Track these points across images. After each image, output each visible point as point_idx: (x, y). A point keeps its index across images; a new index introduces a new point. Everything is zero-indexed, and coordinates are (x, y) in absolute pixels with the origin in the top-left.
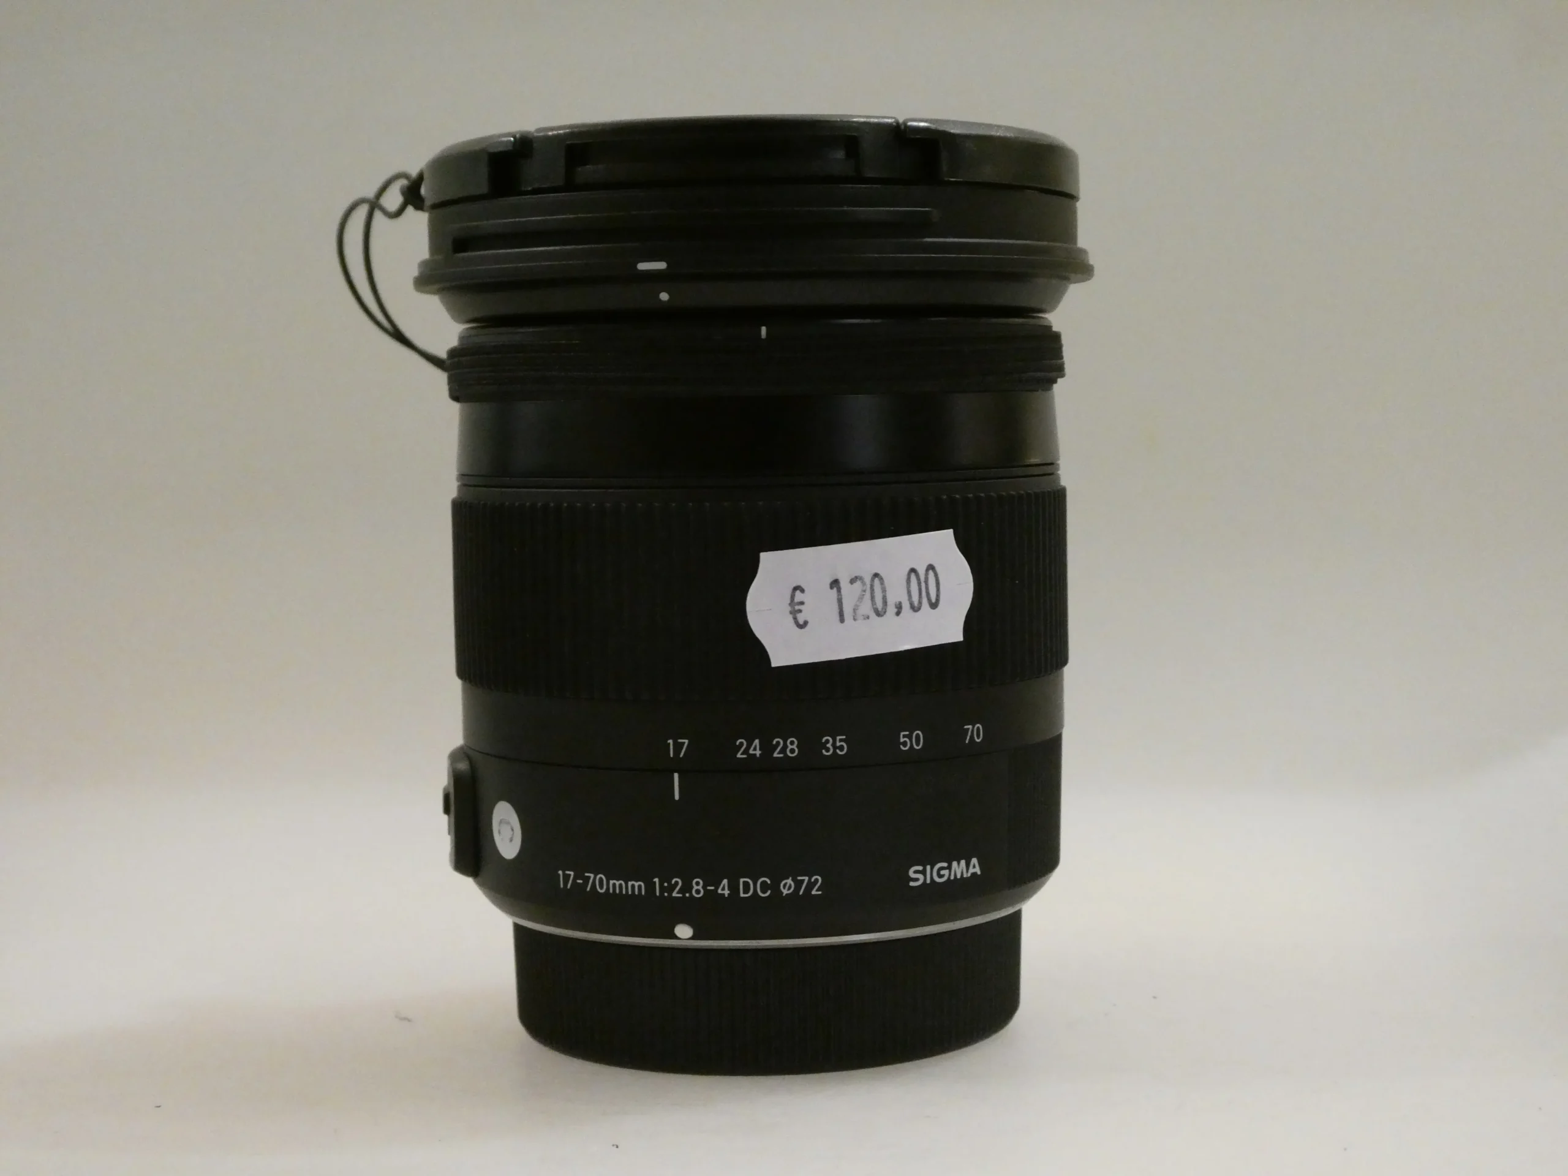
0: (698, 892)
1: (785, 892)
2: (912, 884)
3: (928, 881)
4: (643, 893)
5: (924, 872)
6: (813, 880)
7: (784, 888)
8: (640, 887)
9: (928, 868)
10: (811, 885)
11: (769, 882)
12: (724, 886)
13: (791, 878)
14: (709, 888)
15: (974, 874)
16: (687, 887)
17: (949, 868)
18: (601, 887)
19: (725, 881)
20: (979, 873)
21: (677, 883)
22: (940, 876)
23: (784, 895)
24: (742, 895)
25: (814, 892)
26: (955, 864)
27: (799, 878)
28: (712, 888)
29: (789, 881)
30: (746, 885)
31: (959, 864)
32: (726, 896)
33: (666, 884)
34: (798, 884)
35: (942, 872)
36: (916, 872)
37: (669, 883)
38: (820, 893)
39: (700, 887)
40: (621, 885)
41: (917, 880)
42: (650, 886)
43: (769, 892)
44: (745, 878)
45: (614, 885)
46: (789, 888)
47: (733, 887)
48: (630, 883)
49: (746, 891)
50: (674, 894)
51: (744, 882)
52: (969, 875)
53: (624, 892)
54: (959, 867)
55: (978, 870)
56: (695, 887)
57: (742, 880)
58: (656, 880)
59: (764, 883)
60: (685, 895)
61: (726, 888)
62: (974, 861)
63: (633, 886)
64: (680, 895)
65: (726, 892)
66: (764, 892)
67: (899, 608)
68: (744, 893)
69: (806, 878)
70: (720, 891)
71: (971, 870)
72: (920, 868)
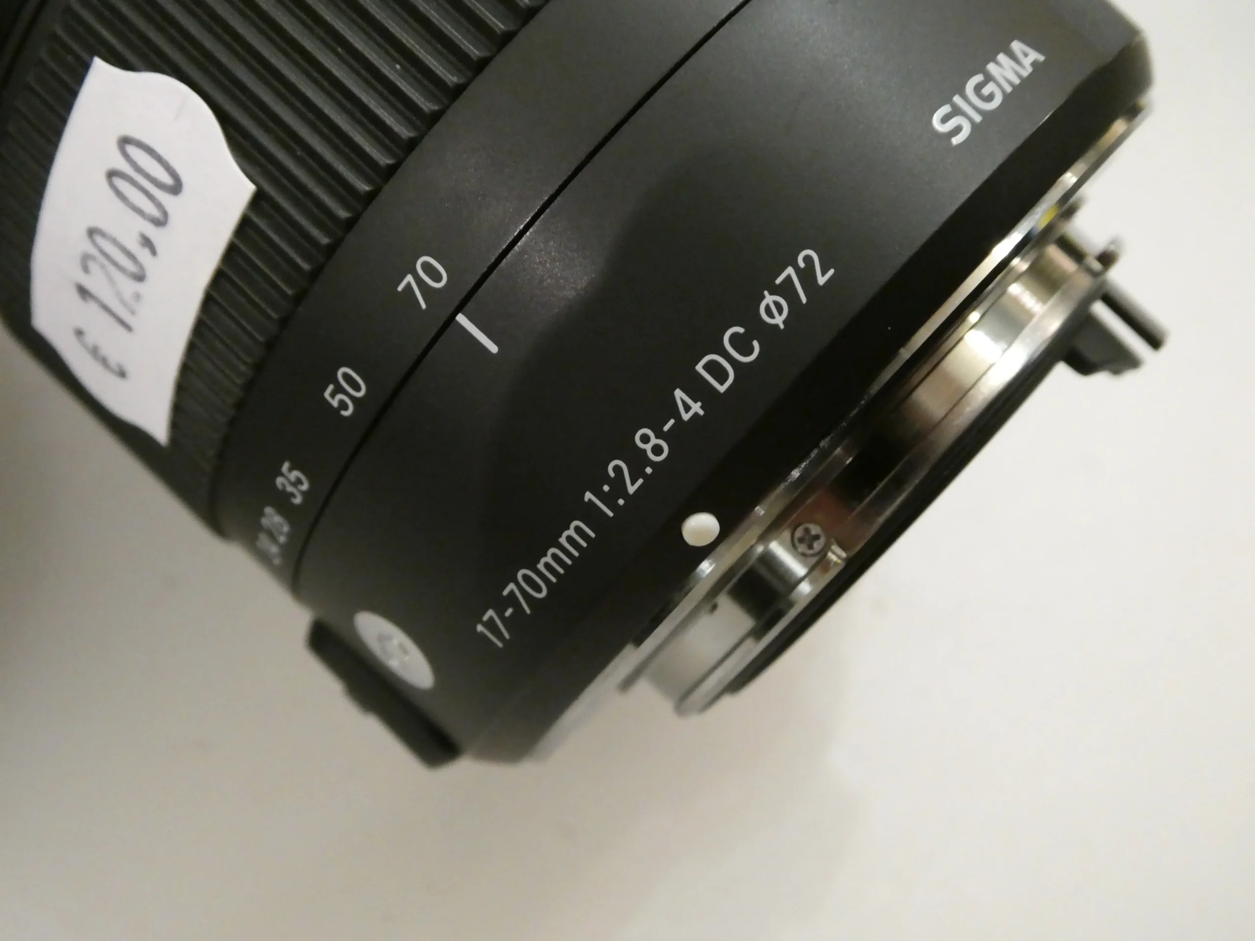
0: (657, 450)
1: (779, 320)
2: (956, 141)
3: (978, 118)
4: (593, 535)
5: (956, 111)
6: (802, 264)
7: (771, 315)
8: (578, 530)
9: (957, 99)
10: (807, 275)
11: (741, 330)
12: (684, 402)
13: (766, 293)
14: (666, 428)
15: (1034, 64)
16: (637, 460)
17: (989, 78)
18: (538, 589)
19: (679, 394)
20: (1041, 58)
21: (617, 469)
22: (990, 98)
23: (782, 326)
24: (722, 389)
25: (822, 280)
26: (991, 67)
27: (778, 281)
28: (672, 422)
29: (769, 299)
30: (712, 368)
31: (998, 63)
32: (701, 412)
33: (606, 488)
34: (786, 289)
35: (986, 91)
36: (945, 120)
37: (608, 480)
38: (831, 272)
39: (654, 441)
40: (555, 557)
41: (958, 130)
42: (590, 514)
43: (756, 344)
44: (700, 360)
45: (547, 566)
46: (780, 311)
47: (698, 389)
48: (563, 540)
49: (721, 376)
50: (631, 489)
51: (706, 367)
52: (1030, 70)
53: (569, 562)
54: (1005, 69)
55: (1034, 56)
56: (648, 447)
57: (699, 368)
58: (588, 496)
59: (734, 338)
60: (646, 474)
61: (689, 401)
62: (1016, 46)
63: (570, 539)
64: (640, 481)
65: (696, 408)
66: (748, 351)
67: (147, 242)
68: (722, 383)
69: (790, 271)
70: (686, 417)
71: (1027, 62)
72: (945, 109)
